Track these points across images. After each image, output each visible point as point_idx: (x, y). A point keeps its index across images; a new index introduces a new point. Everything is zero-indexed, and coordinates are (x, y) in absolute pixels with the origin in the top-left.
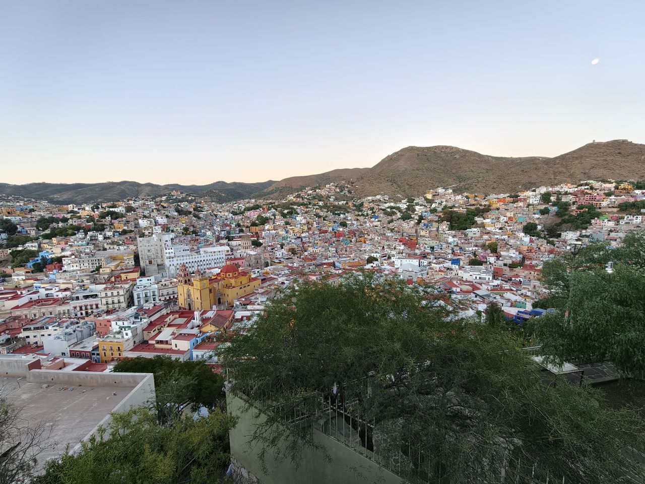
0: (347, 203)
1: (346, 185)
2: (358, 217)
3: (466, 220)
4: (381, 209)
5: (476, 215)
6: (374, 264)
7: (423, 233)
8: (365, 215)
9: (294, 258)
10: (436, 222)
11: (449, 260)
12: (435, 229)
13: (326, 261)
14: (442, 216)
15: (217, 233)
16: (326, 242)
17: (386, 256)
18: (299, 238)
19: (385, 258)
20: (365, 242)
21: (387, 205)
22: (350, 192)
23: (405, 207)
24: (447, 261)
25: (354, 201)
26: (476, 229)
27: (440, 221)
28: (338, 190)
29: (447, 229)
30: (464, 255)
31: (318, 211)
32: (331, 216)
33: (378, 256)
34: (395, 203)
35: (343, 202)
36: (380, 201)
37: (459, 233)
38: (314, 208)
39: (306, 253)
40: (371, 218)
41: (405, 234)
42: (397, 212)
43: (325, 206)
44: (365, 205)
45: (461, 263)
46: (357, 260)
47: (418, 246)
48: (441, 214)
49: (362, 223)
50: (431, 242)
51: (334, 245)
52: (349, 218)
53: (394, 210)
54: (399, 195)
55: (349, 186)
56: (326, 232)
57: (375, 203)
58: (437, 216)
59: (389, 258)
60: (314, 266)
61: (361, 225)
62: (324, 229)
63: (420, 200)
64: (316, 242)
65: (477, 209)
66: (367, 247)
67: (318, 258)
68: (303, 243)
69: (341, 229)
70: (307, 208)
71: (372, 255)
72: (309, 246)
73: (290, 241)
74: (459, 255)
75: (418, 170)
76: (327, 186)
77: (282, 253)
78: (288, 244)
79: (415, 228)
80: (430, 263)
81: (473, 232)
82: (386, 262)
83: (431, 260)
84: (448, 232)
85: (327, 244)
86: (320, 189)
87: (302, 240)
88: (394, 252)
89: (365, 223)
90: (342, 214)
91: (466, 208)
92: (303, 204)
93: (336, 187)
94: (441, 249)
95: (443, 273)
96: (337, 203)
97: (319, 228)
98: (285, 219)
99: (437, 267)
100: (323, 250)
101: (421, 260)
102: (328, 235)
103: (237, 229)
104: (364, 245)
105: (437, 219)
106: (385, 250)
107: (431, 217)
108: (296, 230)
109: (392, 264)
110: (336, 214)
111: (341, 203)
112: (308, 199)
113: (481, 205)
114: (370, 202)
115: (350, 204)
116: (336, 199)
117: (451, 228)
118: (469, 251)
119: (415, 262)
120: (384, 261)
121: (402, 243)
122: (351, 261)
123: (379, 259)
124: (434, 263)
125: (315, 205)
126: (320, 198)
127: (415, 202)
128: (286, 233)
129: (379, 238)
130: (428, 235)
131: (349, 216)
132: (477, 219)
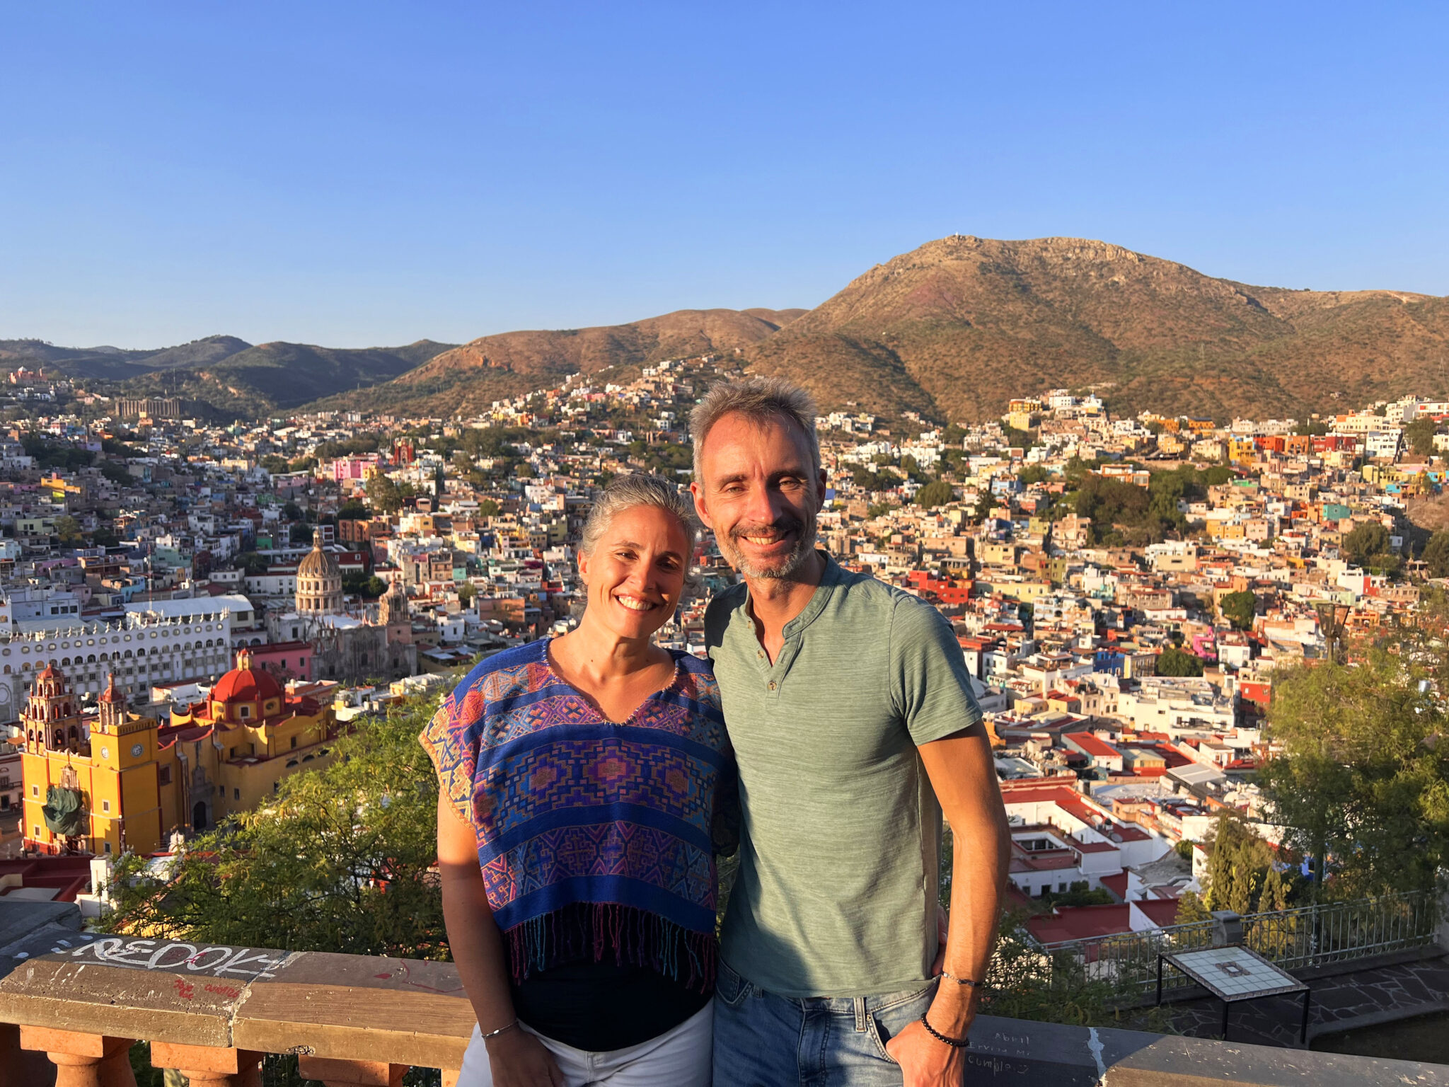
1: (719, 372)
5: (1180, 494)
7: (993, 555)
10: (1041, 515)
11: (1086, 657)
12: (1038, 541)
14: (1064, 495)
15: (200, 543)
18: (534, 565)
23: (931, 460)
24: (1080, 659)
26: (1180, 545)
27: (1056, 511)
29: (1081, 541)
30: (1139, 639)
36: (840, 433)
37: (1122, 558)
38: (595, 455)
41: (927, 558)
42: (903, 476)
43: (639, 448)
45: (1129, 666)
48: (1059, 487)
50: (1022, 589)
54: (911, 416)
65: (1186, 472)
70: (569, 452)
74: (1120, 640)
79: (966, 536)
80: (1016, 664)
81: (1171, 553)
84: (1085, 552)
86: (619, 382)
91: (1149, 468)
92: (554, 438)
93: (682, 376)
94: (1058, 613)
95: (1063, 706)
96: (681, 438)
98: (483, 497)
99: (1041, 679)
103: (286, 530)
107: (1023, 497)
108: (525, 535)
112: (575, 420)
113: (1198, 458)
116: (680, 424)
117: (1097, 537)
118: (1156, 622)
124: (1032, 667)
125: (599, 442)
126: (620, 416)
128: (483, 546)
130: (1009, 562)
132: (1186, 507)
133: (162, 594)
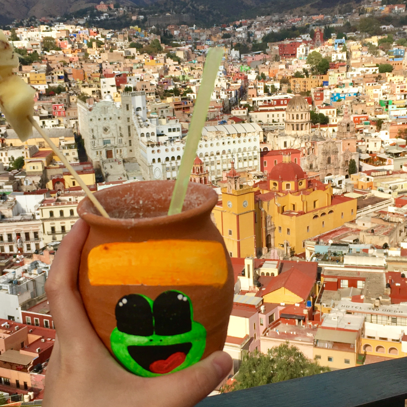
133: (213, 122)
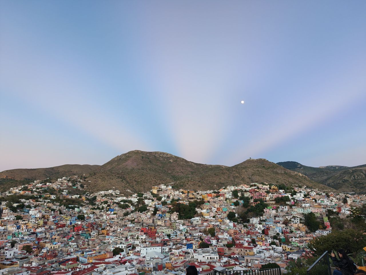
0: (80, 197)
1: (79, 180)
2: (94, 211)
3: (190, 211)
4: (115, 203)
5: (196, 207)
6: (121, 255)
7: (159, 223)
8: (101, 208)
9: (30, 257)
10: (168, 212)
11: (185, 245)
12: (168, 219)
13: (69, 257)
14: (172, 208)
16: (64, 237)
17: (130, 247)
18: (33, 233)
19: (130, 248)
20: (108, 234)
21: (120, 199)
22: (82, 186)
23: (136, 201)
24: (184, 246)
25: (87, 195)
26: (198, 218)
27: (171, 212)
28: (71, 184)
29: (177, 218)
30: (194, 240)
31: (50, 205)
32: (65, 210)
33: (123, 247)
34: (127, 197)
35: (76, 196)
36: (112, 195)
37: (186, 222)
38: (45, 202)
39: (44, 251)
40: (107, 211)
41: (145, 224)
42: (130, 205)
43: (58, 200)
44: (98, 199)
45: (194, 247)
46: (102, 253)
47: (157, 234)
48: (170, 206)
49: (98, 216)
50: (167, 230)
51: (73, 239)
52: (85, 212)
53: (127, 203)
54: (129, 190)
55: (81, 181)
56: (64, 226)
57: (107, 197)
58: (168, 207)
59: (134, 248)
60: (57, 264)
61: (97, 218)
62: (62, 222)
63: (148, 195)
64: (53, 237)
65: (196, 201)
66: (110, 239)
67: (59, 255)
68: (38, 239)
69: (79, 223)
70: (37, 201)
71: (118, 246)
72: (46, 242)
73: (23, 238)
74: (191, 241)
75: (143, 169)
76: (58, 180)
77: (14, 252)
78: (21, 241)
79: (152, 218)
80: (170, 249)
81: (196, 220)
82: (132, 252)
83: (171, 247)
84: (178, 221)
85: (65, 239)
86: (51, 182)
87: (37, 235)
88: (137, 242)
89: (102, 216)
90: (76, 207)
91: (188, 201)
92: (32, 198)
93: (69, 181)
94: (176, 236)
95: (183, 257)
96: (70, 197)
97: (56, 222)
98: (16, 214)
99: (176, 252)
100: (63, 245)
101: (163, 247)
102: (66, 229)
104: (107, 237)
105: (168, 210)
106: (129, 240)
107: (163, 208)
108: (30, 225)
109: (138, 253)
110: (70, 208)
111: (74, 197)
112: (39, 192)
113: (197, 199)
114: (102, 197)
115: (84, 198)
116: (69, 193)
117: (180, 218)
118: (196, 236)
119: (158, 249)
120: (130, 252)
121: (143, 233)
122: (97, 254)
123: (125, 250)
124: (174, 249)
125: (46, 198)
126: (52, 191)
127: (144, 196)
128: (18, 229)
129: (122, 230)
130: (163, 224)
131: (84, 210)
132: (197, 209)
